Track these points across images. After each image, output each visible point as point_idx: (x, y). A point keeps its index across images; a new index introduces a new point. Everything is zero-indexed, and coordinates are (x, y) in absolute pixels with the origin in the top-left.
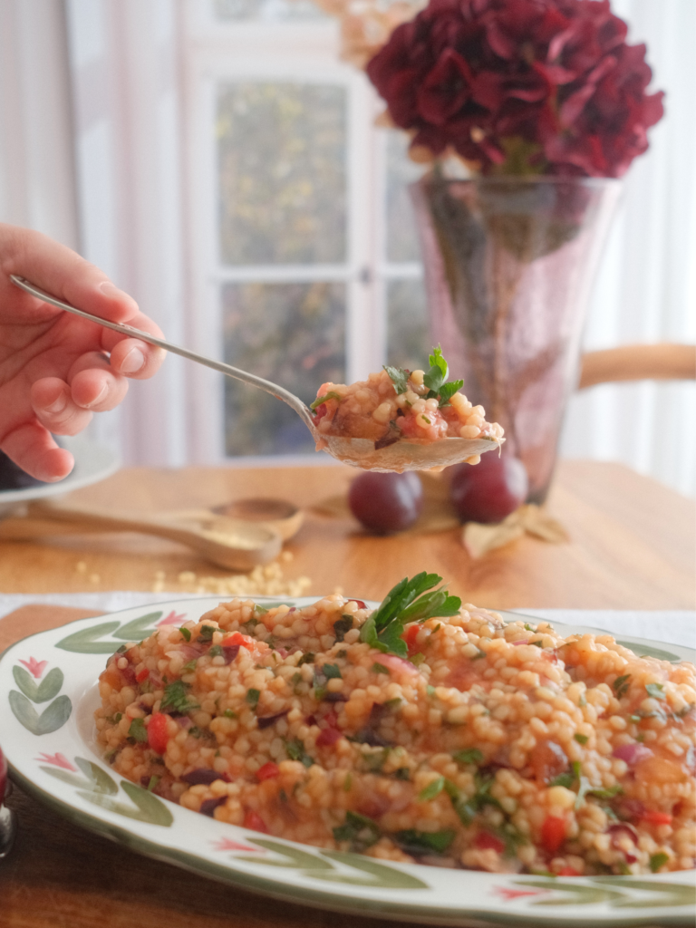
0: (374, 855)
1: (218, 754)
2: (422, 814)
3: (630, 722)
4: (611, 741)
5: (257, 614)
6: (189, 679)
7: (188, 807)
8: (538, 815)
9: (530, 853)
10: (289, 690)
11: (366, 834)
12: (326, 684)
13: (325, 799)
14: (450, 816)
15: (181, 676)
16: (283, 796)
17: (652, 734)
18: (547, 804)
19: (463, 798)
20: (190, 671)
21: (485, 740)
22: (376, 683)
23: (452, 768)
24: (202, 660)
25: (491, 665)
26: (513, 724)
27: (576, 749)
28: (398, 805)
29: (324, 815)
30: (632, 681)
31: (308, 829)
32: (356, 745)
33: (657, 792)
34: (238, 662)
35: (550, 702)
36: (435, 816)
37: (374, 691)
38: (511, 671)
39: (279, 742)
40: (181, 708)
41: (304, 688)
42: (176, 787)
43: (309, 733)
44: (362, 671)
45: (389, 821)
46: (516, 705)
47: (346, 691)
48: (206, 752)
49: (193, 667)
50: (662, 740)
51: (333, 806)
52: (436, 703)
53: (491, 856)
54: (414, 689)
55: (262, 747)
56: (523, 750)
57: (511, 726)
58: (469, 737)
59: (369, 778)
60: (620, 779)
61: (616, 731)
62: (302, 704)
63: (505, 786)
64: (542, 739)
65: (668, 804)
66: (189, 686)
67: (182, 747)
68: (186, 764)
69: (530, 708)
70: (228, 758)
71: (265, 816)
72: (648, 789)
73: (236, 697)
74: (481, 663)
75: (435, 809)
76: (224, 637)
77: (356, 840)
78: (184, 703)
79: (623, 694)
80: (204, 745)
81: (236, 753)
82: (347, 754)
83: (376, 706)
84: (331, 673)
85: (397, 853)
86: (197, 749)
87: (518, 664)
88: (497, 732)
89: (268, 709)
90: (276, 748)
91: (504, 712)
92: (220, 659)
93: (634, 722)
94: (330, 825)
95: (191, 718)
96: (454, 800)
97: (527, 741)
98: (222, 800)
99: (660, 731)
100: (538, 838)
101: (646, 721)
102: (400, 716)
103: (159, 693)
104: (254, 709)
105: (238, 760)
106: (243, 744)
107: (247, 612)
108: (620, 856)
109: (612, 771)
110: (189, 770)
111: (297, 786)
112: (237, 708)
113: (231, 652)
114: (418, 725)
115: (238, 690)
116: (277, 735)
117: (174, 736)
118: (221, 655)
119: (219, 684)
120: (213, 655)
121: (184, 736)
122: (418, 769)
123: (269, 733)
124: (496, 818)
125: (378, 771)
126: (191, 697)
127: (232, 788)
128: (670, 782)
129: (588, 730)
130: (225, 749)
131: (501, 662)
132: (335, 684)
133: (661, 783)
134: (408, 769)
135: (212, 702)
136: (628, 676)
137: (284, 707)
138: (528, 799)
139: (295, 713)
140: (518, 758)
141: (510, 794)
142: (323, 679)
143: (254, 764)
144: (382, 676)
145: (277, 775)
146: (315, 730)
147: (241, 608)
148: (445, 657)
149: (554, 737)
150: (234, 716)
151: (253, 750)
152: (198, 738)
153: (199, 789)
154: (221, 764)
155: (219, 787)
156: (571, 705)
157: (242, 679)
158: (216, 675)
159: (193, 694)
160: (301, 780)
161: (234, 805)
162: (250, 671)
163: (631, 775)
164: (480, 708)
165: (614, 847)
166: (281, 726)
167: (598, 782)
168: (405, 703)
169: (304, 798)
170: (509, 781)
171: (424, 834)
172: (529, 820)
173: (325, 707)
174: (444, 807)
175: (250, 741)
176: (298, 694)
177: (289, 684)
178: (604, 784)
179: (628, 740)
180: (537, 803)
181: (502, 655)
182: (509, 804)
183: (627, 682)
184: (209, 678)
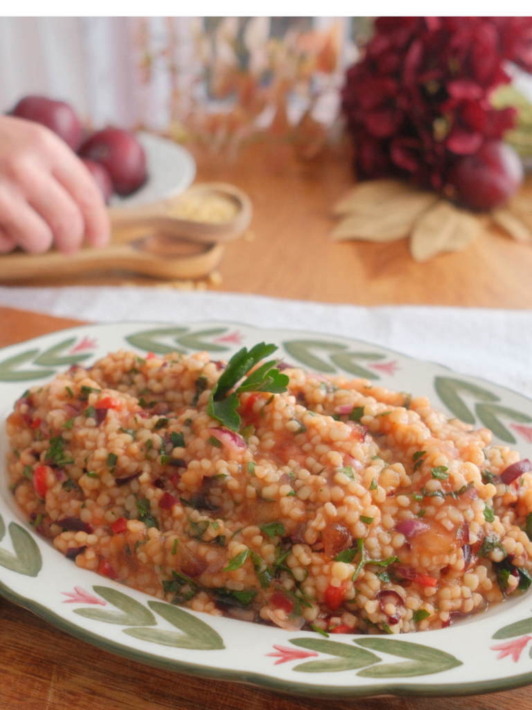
0: (191, 607)
1: (84, 506)
2: (230, 577)
3: (413, 501)
4: (395, 516)
5: (137, 365)
6: (67, 436)
7: (59, 550)
8: (322, 583)
9: (313, 613)
10: (141, 455)
11: (186, 589)
12: (172, 451)
13: (157, 559)
14: (252, 580)
15: (62, 431)
16: (128, 550)
17: (430, 510)
18: (329, 575)
19: (264, 567)
20: (69, 429)
21: (288, 517)
22: (209, 457)
23: (258, 539)
24: (78, 420)
25: (309, 440)
26: (312, 505)
27: (361, 529)
28: (212, 569)
29: (157, 570)
30: (426, 457)
31: (144, 579)
32: (189, 509)
33: (426, 562)
34: (106, 424)
35: (344, 487)
36: (240, 579)
37: (206, 464)
38: (322, 449)
39: (132, 497)
40: (59, 462)
41: (154, 454)
42: (54, 528)
43: (154, 494)
44: (199, 443)
45: (206, 579)
46: (316, 487)
47: (187, 459)
48: (75, 504)
49: (70, 426)
50: (439, 516)
51: (164, 565)
52: (253, 481)
53: (280, 614)
54: (239, 463)
55: (119, 501)
56: (315, 530)
57: (311, 506)
58: (275, 513)
59: (192, 544)
60: (397, 550)
61: (401, 508)
62: (152, 467)
63: (298, 558)
64: (331, 521)
65: (437, 570)
66: (68, 442)
67: (56, 498)
68: (61, 512)
69: (326, 492)
70: (92, 511)
71: (114, 564)
72: (420, 560)
73: (100, 460)
74: (302, 437)
75: (241, 574)
76: (99, 398)
77: (178, 593)
78: (62, 457)
79: (417, 467)
80: (74, 498)
81: (98, 506)
82: (179, 518)
83: (206, 478)
84: (177, 440)
85: (210, 606)
86: (68, 501)
87: (329, 442)
88: (297, 512)
89: (124, 471)
90: (130, 503)
91: (306, 493)
92: (92, 421)
93: (418, 501)
94: (161, 578)
95: (67, 472)
96: (257, 568)
97: (319, 523)
98: (82, 550)
99: (439, 508)
100: (321, 600)
101: (428, 499)
102: (225, 488)
103: (46, 443)
104: (112, 472)
105: (99, 512)
106: (104, 499)
107: (128, 363)
108: (384, 618)
109: (391, 544)
110: (62, 517)
111: (137, 544)
112: (98, 471)
113: (101, 414)
114: (238, 497)
115: (101, 453)
116: (131, 492)
117: (51, 487)
118: (93, 417)
119: (89, 444)
120: (87, 416)
121: (58, 489)
122: (231, 538)
123: (125, 491)
124: (288, 584)
125: (199, 538)
126: (68, 453)
127: (91, 539)
128: (439, 553)
129: (374, 511)
130: (89, 502)
131: (316, 439)
132: (178, 452)
133: (431, 554)
134: (224, 537)
135: (83, 459)
136: (424, 452)
137: (137, 470)
138: (315, 570)
139: (145, 477)
140: (311, 536)
141: (301, 565)
142: (170, 446)
143: (111, 517)
144: (215, 450)
145: (125, 531)
146: (159, 492)
147: (123, 359)
148: (272, 430)
149: (342, 521)
150: (97, 476)
151: (112, 504)
152: (69, 491)
153: (67, 535)
154: (86, 515)
155: (82, 537)
156: (362, 490)
157: (107, 441)
158: (86, 436)
159: (70, 450)
160: (141, 540)
161: (90, 555)
162: (113, 435)
163: (407, 547)
164: (287, 489)
165: (381, 611)
166: (134, 485)
167: (376, 554)
168: (229, 478)
169: (142, 556)
170: (302, 554)
171: (232, 591)
172: (315, 587)
173: (170, 470)
174: (248, 572)
175: (109, 496)
176: (149, 459)
177: (142, 450)
178: (383, 556)
179: (410, 515)
180: (322, 573)
181: (318, 432)
182: (299, 573)
183: (422, 458)
184: (82, 438)
